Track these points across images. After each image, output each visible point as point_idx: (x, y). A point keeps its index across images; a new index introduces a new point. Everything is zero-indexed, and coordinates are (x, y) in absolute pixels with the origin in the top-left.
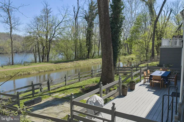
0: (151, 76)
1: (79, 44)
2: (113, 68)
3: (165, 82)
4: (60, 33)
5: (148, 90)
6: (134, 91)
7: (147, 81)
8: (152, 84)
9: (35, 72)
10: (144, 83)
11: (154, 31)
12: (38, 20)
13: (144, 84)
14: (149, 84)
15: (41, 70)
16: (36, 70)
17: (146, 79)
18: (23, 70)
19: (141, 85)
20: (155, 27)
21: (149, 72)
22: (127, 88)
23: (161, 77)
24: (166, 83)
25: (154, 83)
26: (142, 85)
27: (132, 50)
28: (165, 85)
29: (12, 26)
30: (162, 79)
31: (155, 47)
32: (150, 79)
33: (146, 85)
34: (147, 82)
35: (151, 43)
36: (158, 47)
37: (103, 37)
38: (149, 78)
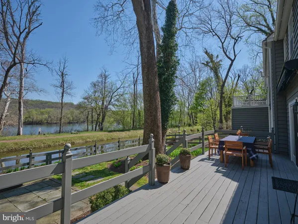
0: (222, 143)
1: (137, 112)
2: (161, 132)
3: (251, 155)
4: (117, 100)
5: (217, 171)
6: (187, 172)
7: (214, 152)
8: (225, 158)
9: (81, 141)
10: (209, 155)
11: (222, 97)
12: (95, 85)
13: (209, 159)
14: (218, 157)
15: (88, 140)
16: (83, 139)
17: (213, 148)
18: (66, 139)
19: (202, 160)
20: (222, 93)
21: (217, 138)
22: (169, 164)
23: (242, 144)
24: (254, 158)
25: (228, 155)
26: (206, 159)
27: (198, 119)
28: (251, 162)
29: (65, 90)
30: (244, 148)
31: (223, 117)
32: (221, 149)
33: (213, 160)
34: (215, 154)
35: (218, 112)
36: (227, 115)
37: (145, 85)
38: (217, 147)
